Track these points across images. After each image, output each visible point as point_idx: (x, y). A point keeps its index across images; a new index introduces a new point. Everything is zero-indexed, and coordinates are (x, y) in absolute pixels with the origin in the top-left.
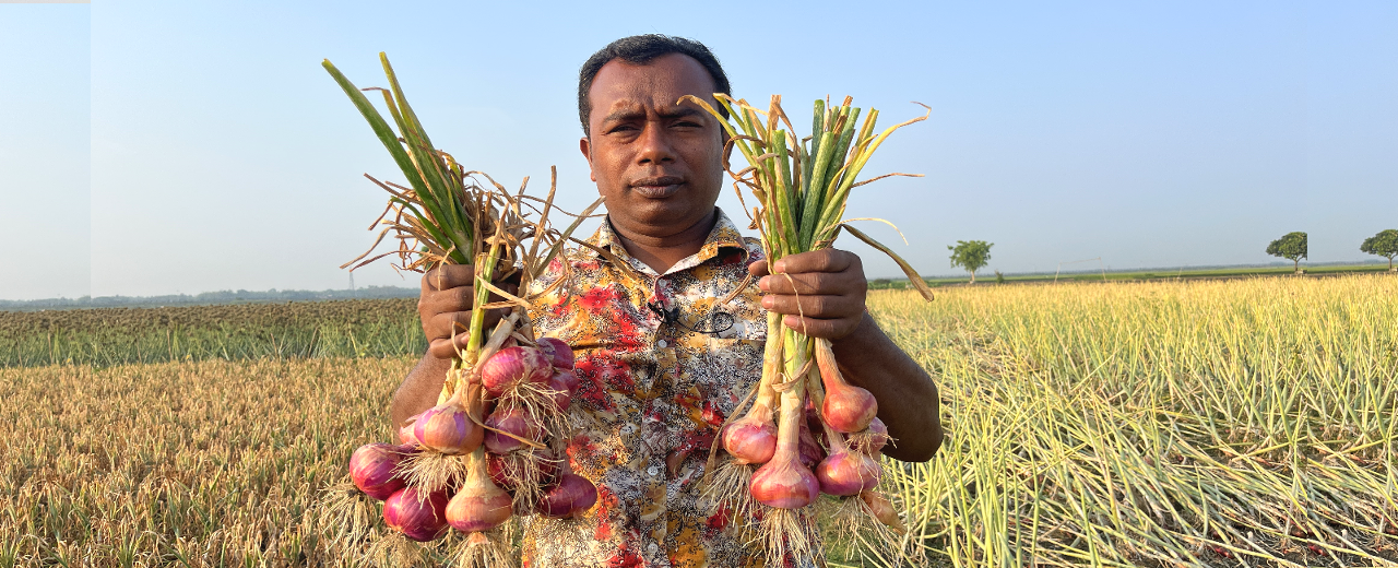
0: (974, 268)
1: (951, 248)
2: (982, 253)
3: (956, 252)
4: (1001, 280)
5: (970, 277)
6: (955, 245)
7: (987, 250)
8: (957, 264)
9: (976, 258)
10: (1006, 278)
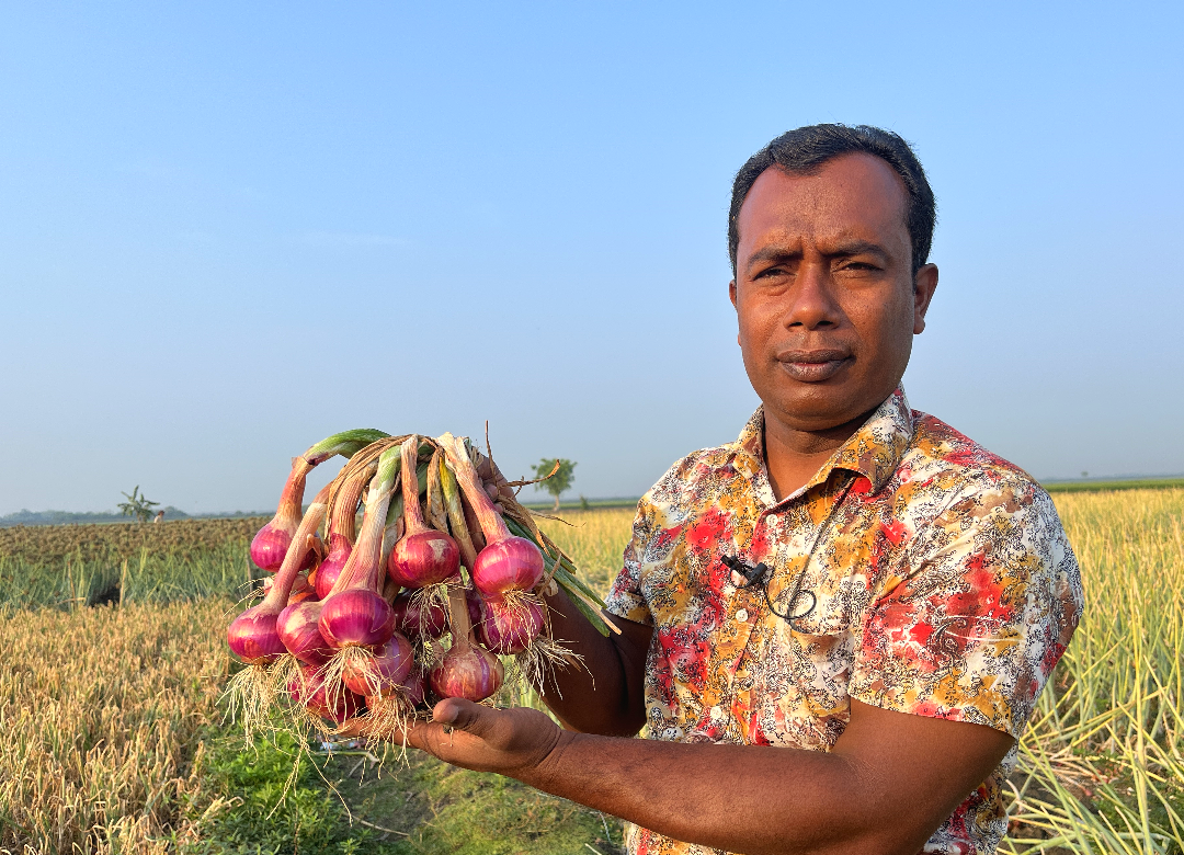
0: (558, 492)
1: (534, 468)
2: (566, 474)
3: (539, 473)
4: (586, 506)
5: (554, 502)
6: (539, 464)
7: (571, 471)
8: (541, 486)
9: (560, 479)
10: (590, 504)
